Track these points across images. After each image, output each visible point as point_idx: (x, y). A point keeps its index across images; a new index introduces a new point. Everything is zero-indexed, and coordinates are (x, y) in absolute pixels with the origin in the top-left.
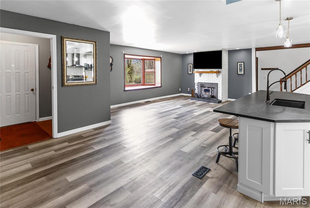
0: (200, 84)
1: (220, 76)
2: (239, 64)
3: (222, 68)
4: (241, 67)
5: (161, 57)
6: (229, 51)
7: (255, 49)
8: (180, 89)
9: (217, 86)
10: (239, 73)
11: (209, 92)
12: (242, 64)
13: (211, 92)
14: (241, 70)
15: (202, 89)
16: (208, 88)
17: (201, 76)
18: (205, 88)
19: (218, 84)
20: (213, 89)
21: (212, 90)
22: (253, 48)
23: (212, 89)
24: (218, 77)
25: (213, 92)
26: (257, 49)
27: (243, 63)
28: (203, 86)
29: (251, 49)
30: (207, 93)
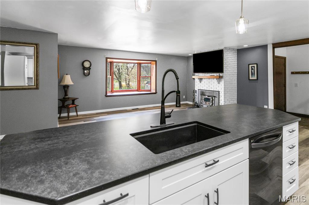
0: (201, 92)
1: (222, 83)
2: (250, 66)
3: (224, 71)
4: (253, 71)
5: (157, 60)
6: (237, 50)
7: (272, 45)
8: (184, 96)
9: (219, 95)
10: (251, 78)
11: (209, 102)
12: (254, 67)
13: (212, 102)
14: (253, 74)
15: (202, 97)
16: (208, 96)
17: (202, 82)
18: (204, 97)
19: (220, 92)
20: (214, 98)
21: (213, 100)
22: (270, 44)
23: (212, 98)
24: (220, 83)
25: (213, 101)
26: (276, 46)
27: (255, 65)
28: (203, 94)
29: (267, 45)
30: (207, 103)
